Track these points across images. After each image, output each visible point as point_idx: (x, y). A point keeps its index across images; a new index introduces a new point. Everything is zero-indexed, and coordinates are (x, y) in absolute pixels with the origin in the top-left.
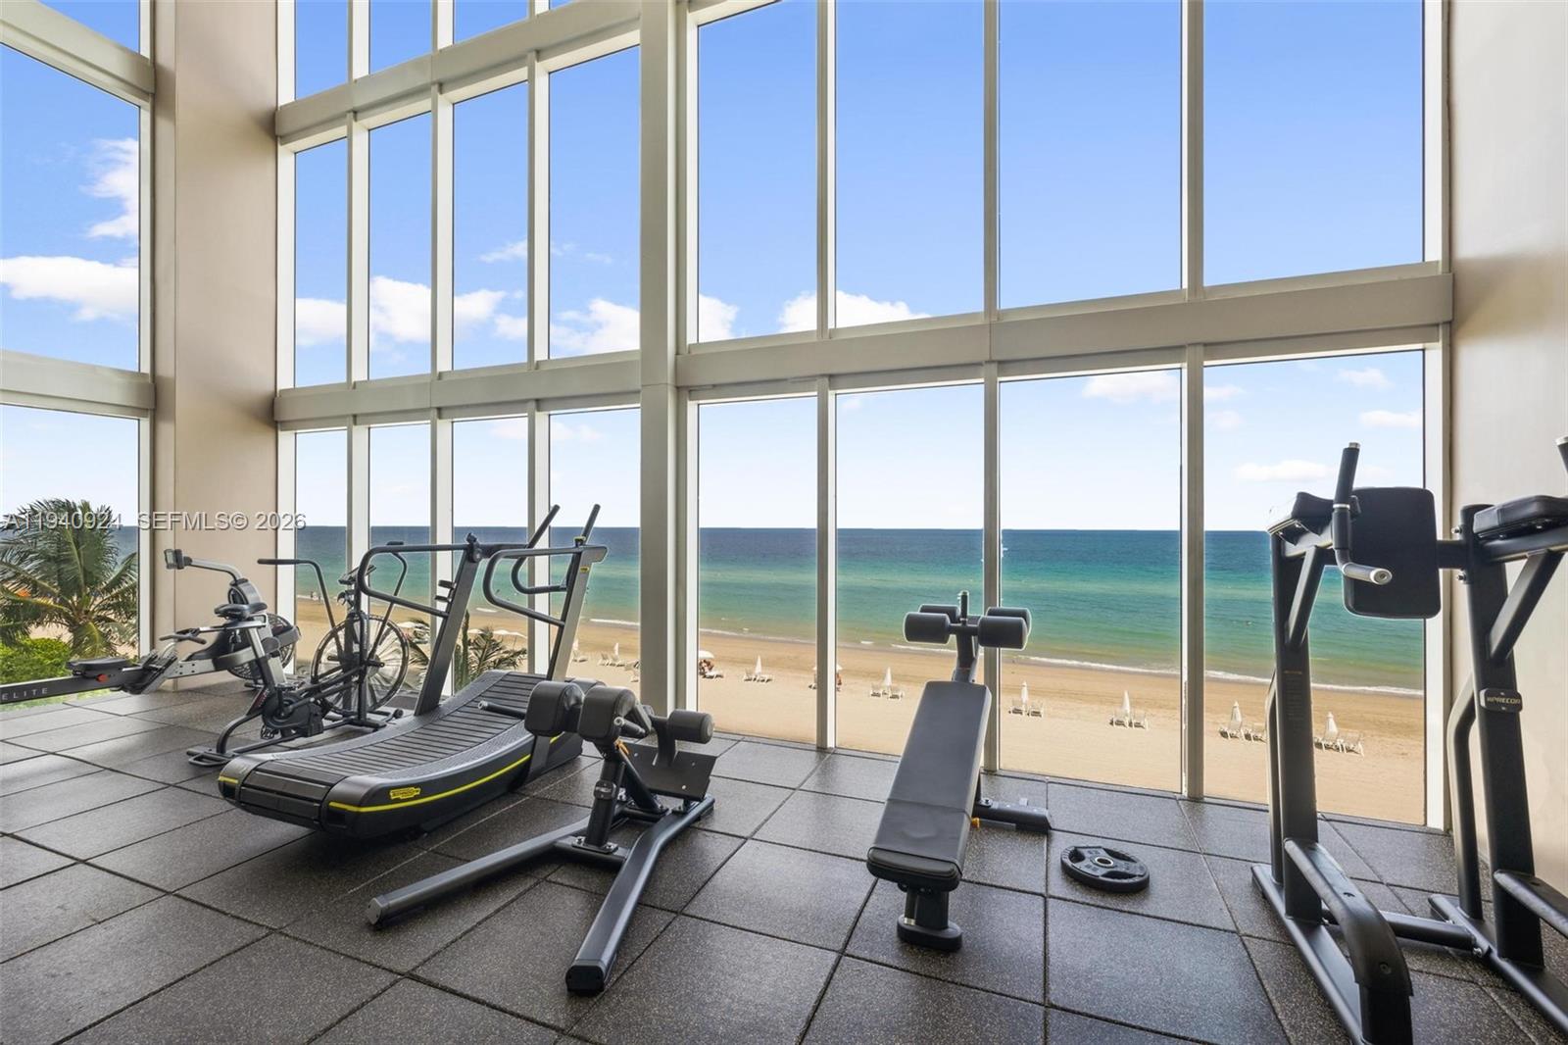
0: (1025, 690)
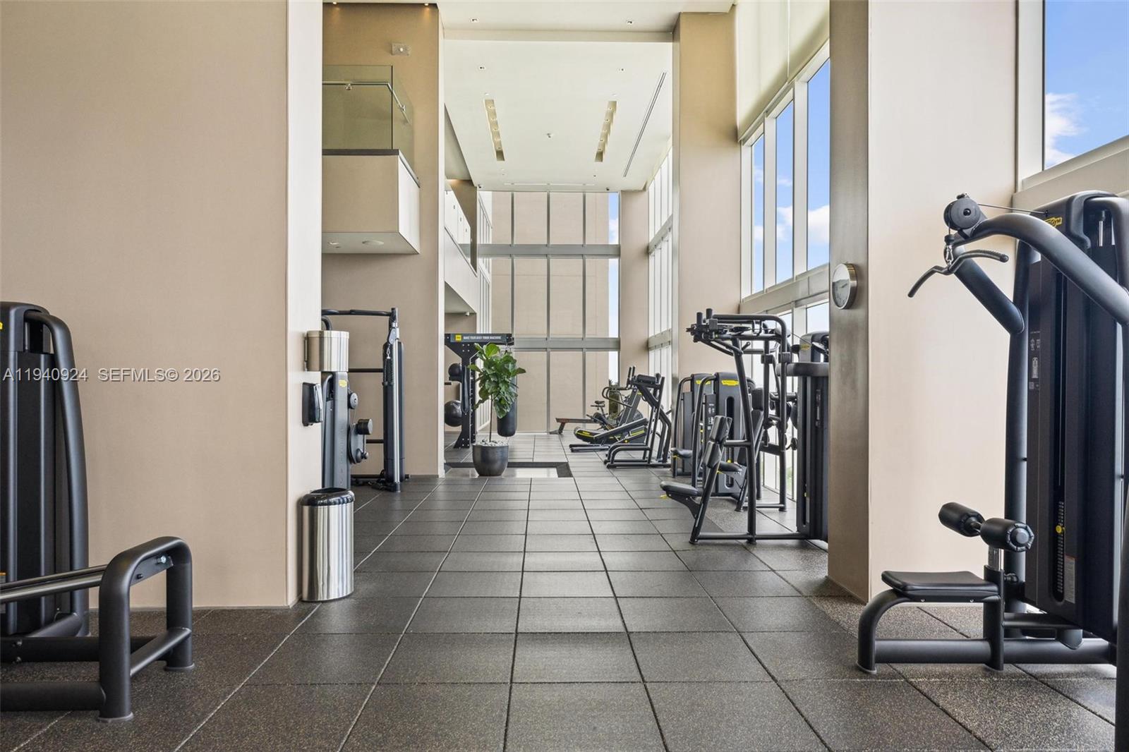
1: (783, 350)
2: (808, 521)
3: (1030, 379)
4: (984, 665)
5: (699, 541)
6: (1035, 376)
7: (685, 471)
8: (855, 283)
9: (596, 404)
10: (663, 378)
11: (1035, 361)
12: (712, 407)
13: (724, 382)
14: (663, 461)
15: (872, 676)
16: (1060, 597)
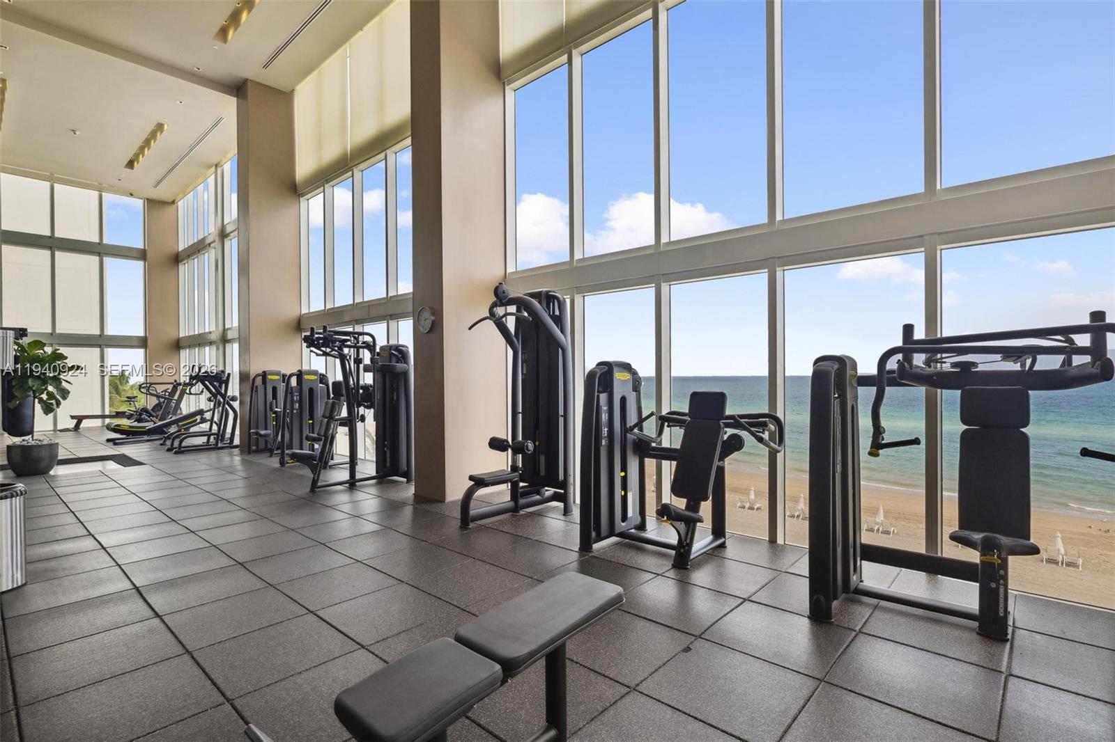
0: (752, 493)
1: (374, 356)
2: (388, 465)
3: (522, 374)
4: (511, 513)
5: (318, 489)
6: (525, 372)
7: (260, 448)
8: (433, 318)
9: (127, 399)
10: (229, 375)
11: (525, 364)
12: (297, 396)
13: (306, 377)
14: (230, 443)
15: (470, 529)
16: (538, 474)
